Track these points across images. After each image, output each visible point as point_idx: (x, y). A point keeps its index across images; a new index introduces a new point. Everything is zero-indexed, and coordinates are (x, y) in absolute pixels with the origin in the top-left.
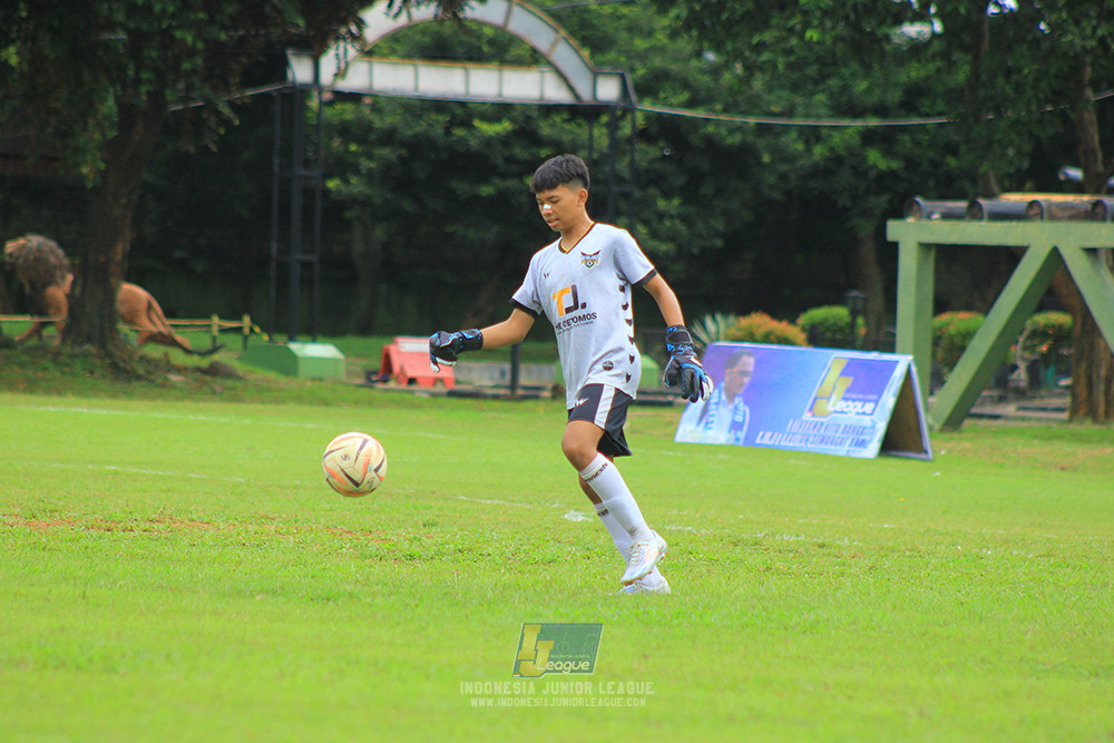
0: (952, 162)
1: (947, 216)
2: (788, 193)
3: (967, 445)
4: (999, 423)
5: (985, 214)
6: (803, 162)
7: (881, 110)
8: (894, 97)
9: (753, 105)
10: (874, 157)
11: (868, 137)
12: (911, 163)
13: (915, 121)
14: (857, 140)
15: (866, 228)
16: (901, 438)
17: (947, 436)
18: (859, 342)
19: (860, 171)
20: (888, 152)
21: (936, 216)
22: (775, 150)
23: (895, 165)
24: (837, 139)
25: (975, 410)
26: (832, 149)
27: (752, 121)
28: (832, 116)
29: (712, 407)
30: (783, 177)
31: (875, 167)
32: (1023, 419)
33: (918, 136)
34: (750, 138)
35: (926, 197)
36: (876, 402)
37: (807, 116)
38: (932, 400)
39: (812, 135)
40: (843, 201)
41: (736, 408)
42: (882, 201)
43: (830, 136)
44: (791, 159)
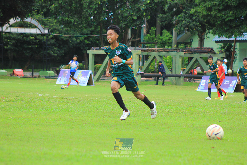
0: (97, 42)
1: (96, 50)
2: (73, 47)
3: (100, 84)
4: (104, 80)
5: (102, 49)
6: (76, 42)
7: (87, 34)
8: (89, 32)
9: (68, 34)
10: (86, 41)
11: (85, 38)
12: (92, 42)
13: (92, 36)
14: (84, 39)
15: (85, 52)
16: (90, 83)
17: (97, 82)
18: (84, 69)
19: (84, 43)
20: (88, 41)
21: (95, 50)
22: (72, 40)
23: (89, 42)
24: (81, 39)
25: (100, 79)
26: (80, 40)
27: (68, 36)
28: (80, 35)
29: (62, 79)
30: (73, 44)
31: (86, 43)
32: (108, 80)
33: (93, 38)
34: (68, 39)
35: (93, 47)
36: (86, 77)
37: (76, 35)
38: (94, 77)
39: (77, 38)
40: (82, 48)
41: (65, 79)
42: (87, 48)
43: (80, 38)
44: (74, 42)
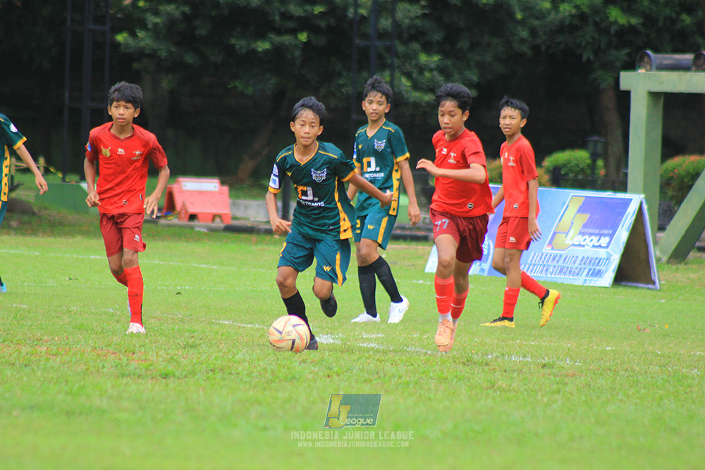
1: (674, 68)
2: (535, 48)
3: (692, 275)
6: (550, 18)
12: (648, 19)
15: (605, 80)
16: (632, 269)
17: (674, 267)
20: (625, 10)
21: (667, 68)
22: (527, 8)
23: (634, 21)
25: (698, 245)
30: (533, 32)
31: (616, 23)
35: (657, 51)
36: (611, 236)
38: (660, 235)
40: (587, 55)
42: (623, 54)
44: (540, 16)
